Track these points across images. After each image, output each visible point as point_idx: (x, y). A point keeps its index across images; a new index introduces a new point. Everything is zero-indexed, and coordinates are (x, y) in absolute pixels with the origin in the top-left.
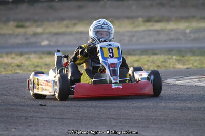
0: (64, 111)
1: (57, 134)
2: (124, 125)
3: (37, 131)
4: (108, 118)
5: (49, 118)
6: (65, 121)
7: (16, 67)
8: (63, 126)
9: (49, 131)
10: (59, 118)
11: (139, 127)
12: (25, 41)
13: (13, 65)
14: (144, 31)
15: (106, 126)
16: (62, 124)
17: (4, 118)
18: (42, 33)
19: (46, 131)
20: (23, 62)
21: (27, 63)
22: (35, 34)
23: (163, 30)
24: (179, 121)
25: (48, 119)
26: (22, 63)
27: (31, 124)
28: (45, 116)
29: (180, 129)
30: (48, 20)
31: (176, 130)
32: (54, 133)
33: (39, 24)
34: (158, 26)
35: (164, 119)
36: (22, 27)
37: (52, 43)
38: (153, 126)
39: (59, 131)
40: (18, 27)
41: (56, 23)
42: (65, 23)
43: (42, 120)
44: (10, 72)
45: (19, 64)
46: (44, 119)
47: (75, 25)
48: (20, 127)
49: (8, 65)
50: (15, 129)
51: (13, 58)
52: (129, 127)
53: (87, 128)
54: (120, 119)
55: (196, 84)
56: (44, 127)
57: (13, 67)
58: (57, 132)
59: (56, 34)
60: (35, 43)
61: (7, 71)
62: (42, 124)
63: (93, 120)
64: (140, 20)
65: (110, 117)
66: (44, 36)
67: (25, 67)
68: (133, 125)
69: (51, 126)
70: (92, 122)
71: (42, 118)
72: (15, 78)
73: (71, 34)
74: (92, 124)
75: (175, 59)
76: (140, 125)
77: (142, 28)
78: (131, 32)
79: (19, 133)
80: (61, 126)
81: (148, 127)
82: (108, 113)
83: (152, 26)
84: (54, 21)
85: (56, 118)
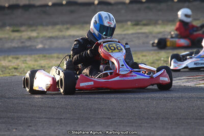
0: (61, 112)
1: (56, 133)
2: (119, 124)
3: (36, 131)
4: (103, 118)
5: (47, 118)
6: (63, 121)
7: (13, 70)
8: (61, 126)
9: (48, 131)
10: (57, 119)
11: (132, 126)
12: (20, 45)
13: (10, 67)
14: (132, 34)
15: (101, 125)
16: (60, 124)
17: (5, 119)
18: (37, 38)
19: (45, 131)
20: (20, 64)
21: (24, 66)
22: (30, 39)
23: (151, 33)
24: (170, 120)
25: (46, 120)
26: (19, 66)
27: (30, 125)
28: (44, 117)
29: (172, 128)
30: (42, 25)
31: (168, 129)
32: (52, 133)
33: (34, 28)
34: (146, 29)
35: (156, 118)
36: (17, 31)
37: (47, 47)
38: (146, 125)
39: (57, 131)
40: (14, 31)
41: (50, 27)
42: (58, 27)
43: (41, 120)
44: (8, 75)
45: (16, 67)
46: (42, 119)
47: (68, 29)
48: (19, 128)
49: (6, 68)
50: (16, 129)
51: (10, 61)
52: (123, 126)
53: (84, 128)
54: (115, 118)
55: (185, 84)
56: (43, 127)
57: (10, 69)
58: (55, 132)
59: (51, 38)
60: (30, 46)
61: (5, 74)
62: (41, 124)
63: (89, 120)
64: (129, 23)
65: (105, 116)
66: (39, 40)
67: (22, 70)
68: (127, 124)
69: (50, 126)
70: (89, 122)
71: (41, 118)
72: (13, 80)
73: (64, 37)
74: (88, 124)
75: (163, 60)
76: (134, 124)
77: (131, 31)
78: (121, 35)
79: (20, 133)
80: (59, 126)
81: (141, 126)
82: (103, 113)
83: (141, 29)
84: (47, 25)
85: (54, 119)
